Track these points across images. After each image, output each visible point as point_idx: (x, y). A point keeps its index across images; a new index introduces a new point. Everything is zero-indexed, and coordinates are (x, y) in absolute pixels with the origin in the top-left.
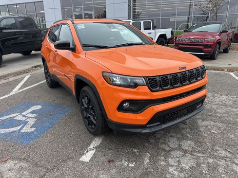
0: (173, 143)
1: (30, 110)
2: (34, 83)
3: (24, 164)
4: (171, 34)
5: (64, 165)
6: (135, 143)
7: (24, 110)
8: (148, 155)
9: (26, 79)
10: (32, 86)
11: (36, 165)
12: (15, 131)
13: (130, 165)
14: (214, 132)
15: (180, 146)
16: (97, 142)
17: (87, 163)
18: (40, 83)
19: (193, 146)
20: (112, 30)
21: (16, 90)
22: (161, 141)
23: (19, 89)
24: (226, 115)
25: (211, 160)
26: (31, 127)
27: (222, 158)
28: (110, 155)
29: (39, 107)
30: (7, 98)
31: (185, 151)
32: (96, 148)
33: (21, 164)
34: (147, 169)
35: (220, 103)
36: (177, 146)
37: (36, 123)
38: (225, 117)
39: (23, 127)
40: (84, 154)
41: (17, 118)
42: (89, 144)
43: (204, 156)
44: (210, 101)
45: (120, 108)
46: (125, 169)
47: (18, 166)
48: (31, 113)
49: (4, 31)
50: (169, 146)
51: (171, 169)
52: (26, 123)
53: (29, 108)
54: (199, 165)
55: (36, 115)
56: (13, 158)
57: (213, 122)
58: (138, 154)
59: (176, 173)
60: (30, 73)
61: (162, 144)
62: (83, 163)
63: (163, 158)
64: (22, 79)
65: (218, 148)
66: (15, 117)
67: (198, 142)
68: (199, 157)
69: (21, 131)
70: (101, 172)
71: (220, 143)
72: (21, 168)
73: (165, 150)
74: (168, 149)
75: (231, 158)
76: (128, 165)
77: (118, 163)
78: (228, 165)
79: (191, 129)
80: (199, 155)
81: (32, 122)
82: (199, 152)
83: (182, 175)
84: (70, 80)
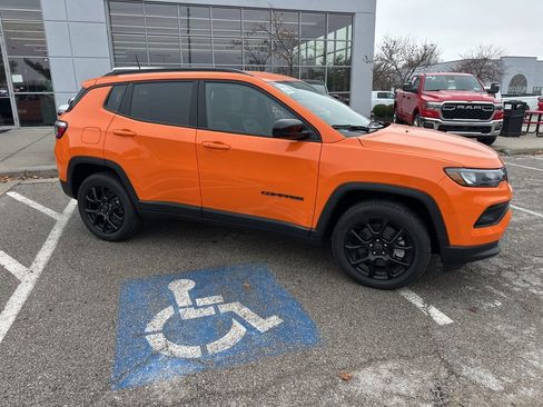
1: (183, 294)
8: (490, 288)
16: (411, 296)
17: (455, 323)
26: (263, 318)
28: (457, 304)
32: (427, 303)
40: (429, 317)
41: (190, 316)
58: (479, 290)
69: (262, 330)
76: (495, 305)
81: (239, 309)
84: (298, 198)
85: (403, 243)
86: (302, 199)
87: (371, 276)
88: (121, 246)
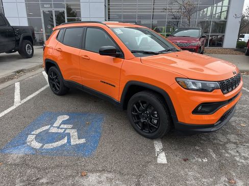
0: (221, 137)
1: (59, 121)
7: (52, 121)
8: (211, 150)
9: (17, 86)
10: (34, 95)
14: (243, 125)
15: (228, 139)
16: (158, 145)
17: (167, 164)
18: (41, 90)
19: (238, 138)
26: (79, 139)
28: (180, 154)
29: (66, 117)
31: (236, 143)
32: (163, 150)
37: (79, 133)
40: (156, 157)
41: (52, 131)
42: (153, 148)
45: (195, 112)
50: (221, 141)
51: (237, 159)
58: (202, 150)
60: (16, 80)
62: (163, 165)
66: (49, 130)
67: (239, 135)
69: (72, 144)
77: (193, 161)
80: (247, 144)
81: (73, 133)
82: (245, 142)
84: (113, 86)
85: (156, 116)
86: (115, 86)
87: (142, 130)
88: (59, 97)
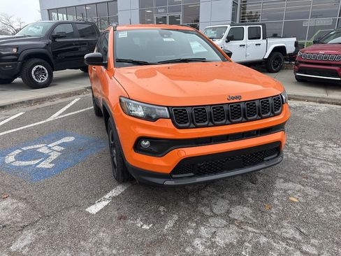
0: (220, 206)
1: (59, 142)
2: (80, 109)
3: (21, 205)
4: (295, 46)
5: (65, 213)
6: (166, 199)
7: (54, 141)
8: (176, 217)
9: (73, 102)
10: (76, 112)
11: (34, 208)
12: (31, 166)
13: (145, 227)
14: (293, 199)
15: (228, 212)
16: (118, 190)
17: (93, 215)
18: (88, 109)
19: (248, 216)
20: (165, 40)
21: (56, 116)
22: (206, 201)
23: (60, 115)
24: (330, 177)
25: (263, 240)
26: (51, 163)
27: (284, 239)
28: (125, 209)
29: (72, 139)
30: (40, 124)
31: (232, 221)
32: (114, 198)
33: (19, 204)
34: (164, 235)
35: (331, 158)
36: (223, 212)
37: (59, 158)
38: (327, 180)
39: (41, 161)
40: (94, 204)
41: (40, 150)
42: (106, 192)
43: (258, 231)
44: (313, 154)
46: (135, 231)
47: (15, 206)
48: (59, 145)
49: (58, 40)
50: (211, 210)
51: (197, 242)
52: (47, 156)
53: (59, 138)
54: (241, 243)
55: (63, 148)
56: (13, 196)
57: (300, 186)
58: (162, 213)
59: (201, 248)
60: (81, 96)
61: (204, 205)
62: (88, 214)
63: (195, 225)
64: (69, 102)
65: (285, 224)
66: (39, 148)
67: (258, 211)
68: (249, 232)
69: (38, 166)
70: (104, 229)
71: (293, 218)
72: (17, 209)
73: (203, 215)
74: (208, 214)
75: (299, 242)
76: (142, 226)
77: (129, 222)
78: (287, 251)
79: (259, 191)
80: (249, 229)
81: (54, 156)
82: (252, 225)
83: (208, 252)
